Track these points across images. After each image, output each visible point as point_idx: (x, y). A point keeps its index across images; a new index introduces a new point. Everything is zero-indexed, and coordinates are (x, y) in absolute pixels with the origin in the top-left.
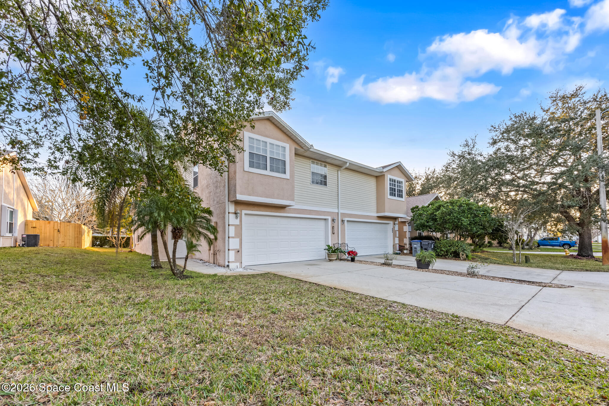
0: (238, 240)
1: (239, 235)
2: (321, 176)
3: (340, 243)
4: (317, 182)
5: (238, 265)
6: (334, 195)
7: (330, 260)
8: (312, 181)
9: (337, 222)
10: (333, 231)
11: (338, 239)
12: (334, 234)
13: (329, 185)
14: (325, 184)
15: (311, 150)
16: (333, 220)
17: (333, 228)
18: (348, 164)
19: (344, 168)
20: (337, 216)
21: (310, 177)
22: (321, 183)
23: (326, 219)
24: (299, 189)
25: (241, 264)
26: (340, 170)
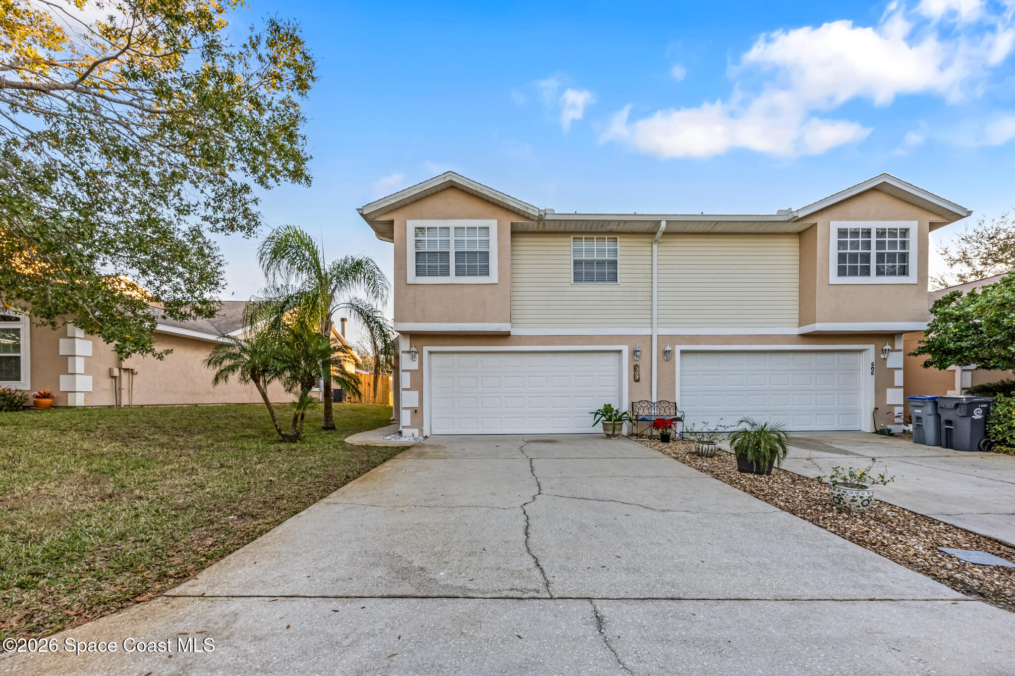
0: (416, 394)
1: (417, 384)
2: (601, 263)
3: (654, 400)
4: (590, 278)
5: (416, 431)
6: (640, 298)
7: (608, 436)
8: (578, 278)
9: (649, 355)
10: (635, 375)
11: (651, 392)
12: (637, 381)
13: (623, 280)
14: (614, 278)
15: (548, 217)
16: (635, 353)
17: (635, 369)
18: (663, 225)
19: (659, 234)
20: (650, 343)
21: (568, 271)
22: (601, 278)
23: (620, 352)
24: (541, 298)
25: (421, 431)
26: (656, 241)
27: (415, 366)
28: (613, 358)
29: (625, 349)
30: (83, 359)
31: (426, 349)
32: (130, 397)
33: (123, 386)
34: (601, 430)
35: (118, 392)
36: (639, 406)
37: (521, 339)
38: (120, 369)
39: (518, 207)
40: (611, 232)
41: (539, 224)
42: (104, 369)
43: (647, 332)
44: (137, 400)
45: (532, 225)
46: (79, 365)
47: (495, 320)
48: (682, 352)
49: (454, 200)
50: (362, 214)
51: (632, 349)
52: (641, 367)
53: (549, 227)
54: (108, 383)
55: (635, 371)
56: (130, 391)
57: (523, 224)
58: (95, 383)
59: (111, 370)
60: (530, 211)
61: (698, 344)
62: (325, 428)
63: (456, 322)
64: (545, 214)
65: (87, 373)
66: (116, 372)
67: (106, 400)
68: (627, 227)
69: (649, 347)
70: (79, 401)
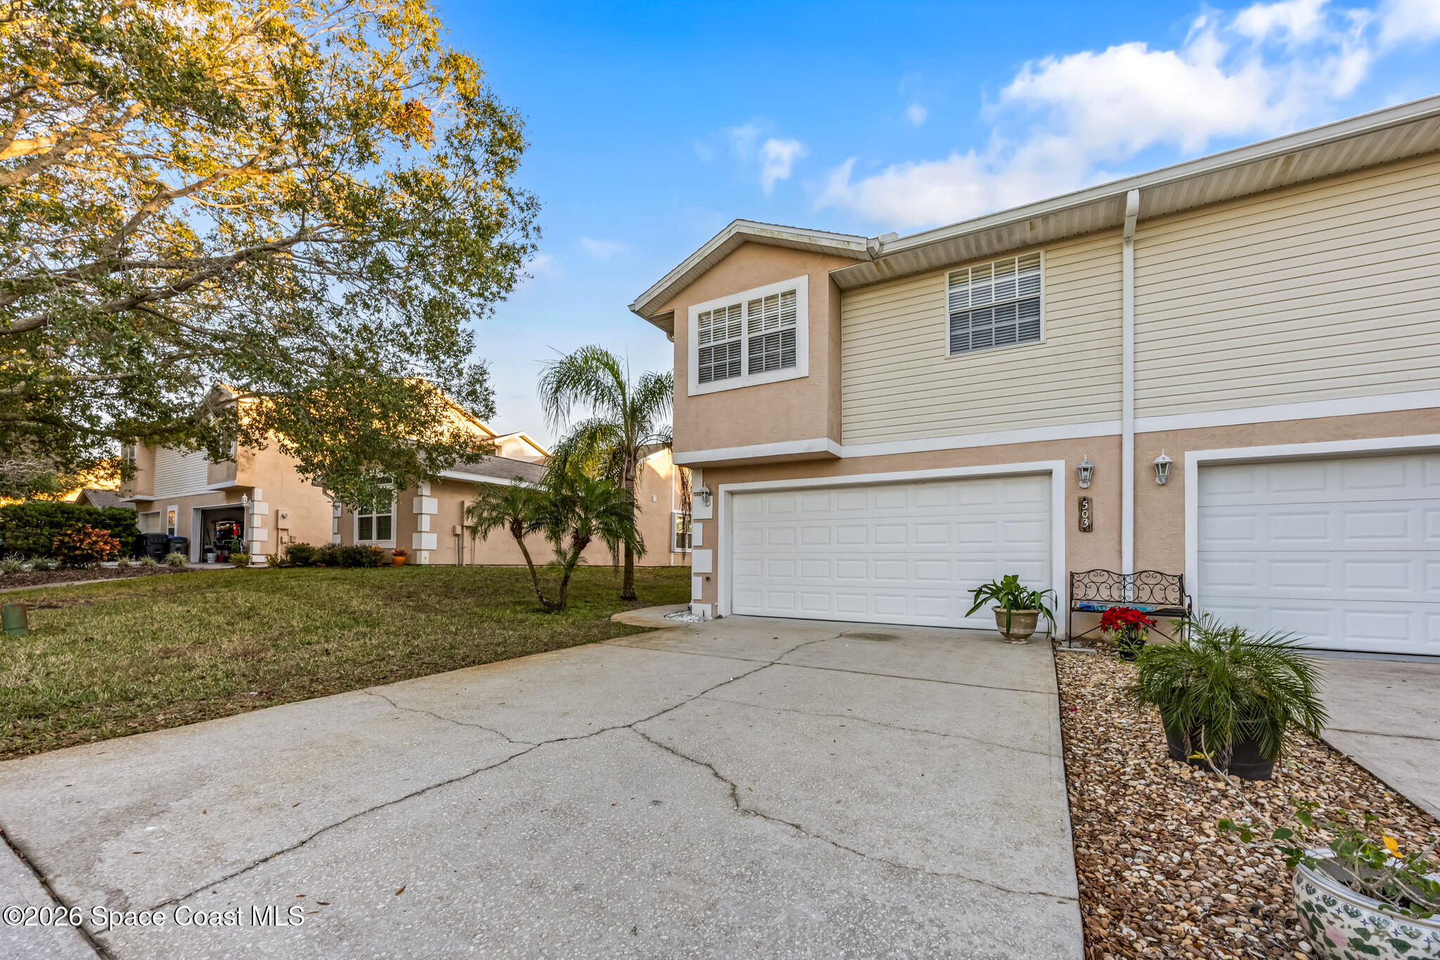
0: (708, 553)
1: (710, 540)
2: (1005, 310)
3: (1128, 568)
4: (983, 341)
5: (708, 608)
6: (1093, 363)
7: (1008, 637)
8: (958, 345)
9: (1115, 474)
10: (1081, 517)
11: (1120, 553)
12: (1088, 529)
13: (1050, 334)
14: (1032, 332)
15: (888, 249)
16: (1083, 474)
17: (1081, 506)
18: (1133, 200)
19: (1130, 224)
20: (1117, 451)
21: (941, 335)
22: (1006, 338)
23: (1049, 473)
24: (892, 391)
25: (715, 607)
26: (1128, 240)
27: (707, 513)
28: (1032, 488)
29: (1059, 467)
30: (428, 517)
31: (723, 488)
32: (473, 557)
33: (465, 545)
34: (991, 623)
35: (460, 550)
36: (1086, 581)
37: (858, 464)
38: (462, 527)
39: (834, 244)
40: (1024, 247)
41: (877, 265)
42: (449, 528)
43: (1112, 428)
44: (478, 561)
45: (868, 270)
46: (425, 523)
47: (804, 436)
48: (1203, 466)
49: (749, 261)
50: (633, 311)
51: (1074, 466)
52: (1094, 501)
53: (901, 266)
54: (451, 542)
55: (1081, 510)
56: (473, 550)
57: (852, 272)
58: (439, 541)
59: (454, 528)
60: (853, 247)
61: (1250, 444)
62: (624, 598)
63: (749, 444)
64: (882, 245)
65: (432, 531)
66: (459, 531)
67: (449, 558)
68: (1053, 229)
69: (1116, 458)
70: (424, 559)
